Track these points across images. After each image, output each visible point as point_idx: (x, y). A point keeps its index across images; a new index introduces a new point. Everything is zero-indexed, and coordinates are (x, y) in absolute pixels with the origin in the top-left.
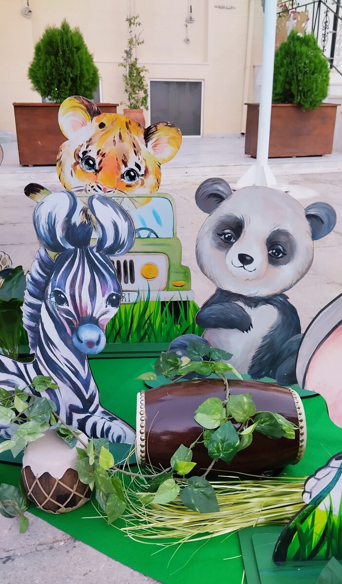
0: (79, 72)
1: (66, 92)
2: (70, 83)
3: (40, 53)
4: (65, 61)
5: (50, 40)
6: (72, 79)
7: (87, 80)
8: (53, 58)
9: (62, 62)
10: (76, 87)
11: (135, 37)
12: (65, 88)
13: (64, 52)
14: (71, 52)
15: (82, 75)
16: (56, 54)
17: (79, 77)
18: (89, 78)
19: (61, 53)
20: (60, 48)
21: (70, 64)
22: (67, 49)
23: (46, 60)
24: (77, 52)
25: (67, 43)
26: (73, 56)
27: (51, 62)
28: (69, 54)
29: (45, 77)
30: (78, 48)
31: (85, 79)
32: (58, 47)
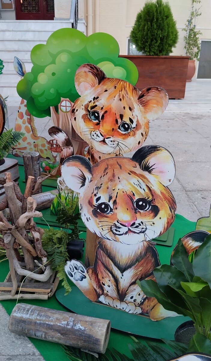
0: (166, 34)
1: (156, 48)
2: (159, 42)
3: (141, 20)
4: (157, 26)
5: (148, 11)
6: (161, 38)
7: (171, 40)
8: (149, 23)
9: (155, 26)
10: (162, 44)
11: (196, 11)
12: (155, 45)
13: (157, 19)
14: (163, 19)
15: (168, 36)
16: (152, 21)
17: (166, 37)
18: (172, 38)
19: (155, 20)
20: (155, 17)
21: (160, 28)
22: (160, 17)
23: (144, 25)
24: (166, 19)
25: (160, 13)
26: (163, 23)
27: (148, 27)
28: (161, 21)
29: (142, 37)
30: (167, 17)
31: (170, 39)
32: (154, 16)
